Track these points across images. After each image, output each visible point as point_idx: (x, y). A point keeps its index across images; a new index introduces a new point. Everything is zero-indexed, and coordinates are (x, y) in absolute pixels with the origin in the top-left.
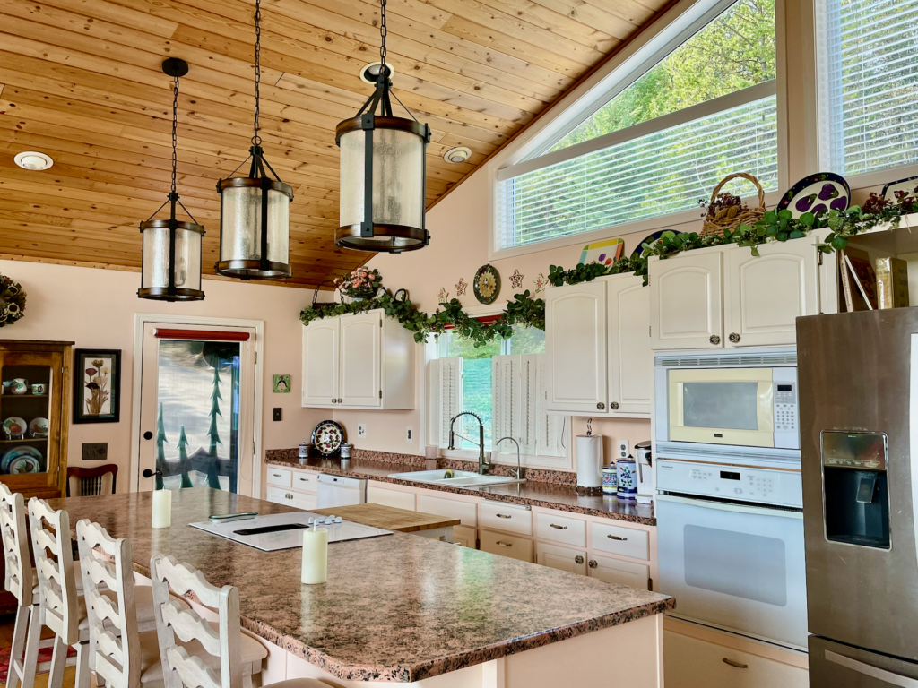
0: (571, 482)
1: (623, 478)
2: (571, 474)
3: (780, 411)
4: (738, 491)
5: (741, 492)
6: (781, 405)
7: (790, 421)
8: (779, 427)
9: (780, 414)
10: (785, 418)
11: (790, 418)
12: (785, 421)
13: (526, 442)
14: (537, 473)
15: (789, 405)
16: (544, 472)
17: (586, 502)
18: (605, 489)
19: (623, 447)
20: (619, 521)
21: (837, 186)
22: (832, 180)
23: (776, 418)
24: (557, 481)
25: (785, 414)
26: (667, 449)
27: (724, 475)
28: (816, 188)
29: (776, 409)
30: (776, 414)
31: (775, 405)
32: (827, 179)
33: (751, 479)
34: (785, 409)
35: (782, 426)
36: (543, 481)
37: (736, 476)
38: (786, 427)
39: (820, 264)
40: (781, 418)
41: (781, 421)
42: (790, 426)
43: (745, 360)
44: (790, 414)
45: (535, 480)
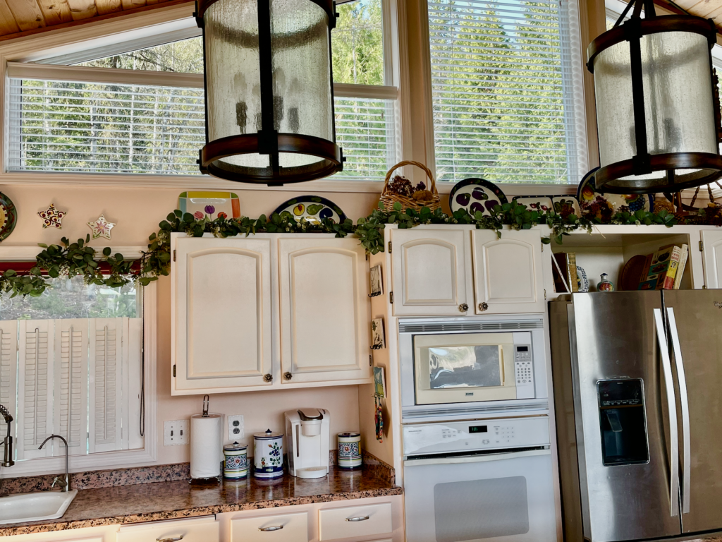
3: (520, 368)
4: (486, 442)
5: (488, 442)
6: (521, 363)
7: (528, 376)
8: (519, 382)
9: (520, 371)
10: (524, 374)
11: (527, 373)
12: (524, 377)
15: (526, 363)
21: (487, 191)
23: (517, 374)
25: (524, 371)
26: (412, 413)
27: (472, 430)
28: (469, 189)
29: (517, 367)
30: (516, 371)
31: (516, 363)
33: (497, 429)
34: (523, 367)
35: (521, 380)
37: (483, 429)
38: (524, 381)
39: (542, 251)
40: (520, 374)
41: (521, 376)
42: (528, 380)
43: (487, 326)
44: (527, 370)
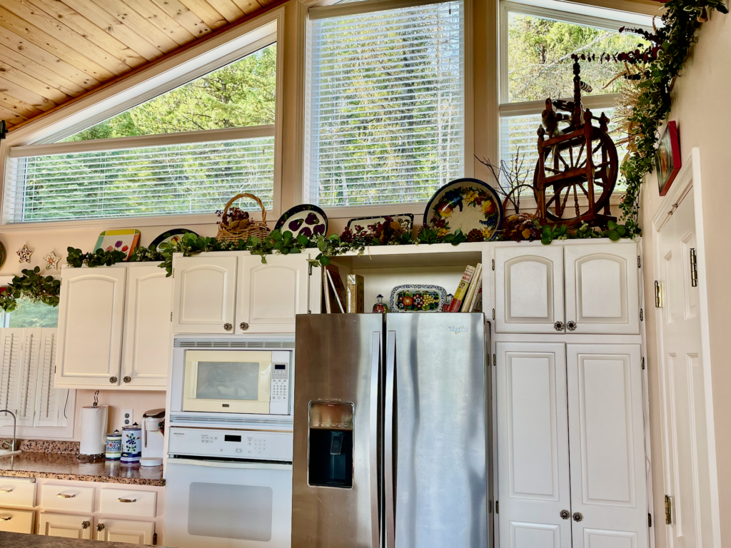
0: (71, 450)
1: (128, 444)
2: (71, 443)
3: (276, 385)
4: (239, 451)
5: (241, 451)
6: (277, 380)
7: (283, 393)
8: (274, 398)
9: (276, 388)
10: (279, 390)
11: (283, 390)
12: (279, 393)
13: (22, 414)
14: (33, 444)
15: (282, 380)
16: (41, 443)
17: (89, 469)
18: (108, 455)
19: (127, 416)
20: (130, 485)
21: (319, 216)
22: (315, 211)
23: (272, 390)
24: (55, 451)
25: (279, 388)
26: (179, 418)
27: (228, 438)
28: (303, 215)
29: (273, 383)
30: (272, 387)
31: (272, 380)
32: (311, 209)
33: (250, 440)
34: (280, 384)
35: (276, 396)
36: (40, 451)
37: (238, 439)
38: (279, 398)
39: (310, 274)
40: (276, 390)
41: (276, 393)
42: (282, 396)
43: (252, 344)
44: (283, 388)
45: (32, 450)
